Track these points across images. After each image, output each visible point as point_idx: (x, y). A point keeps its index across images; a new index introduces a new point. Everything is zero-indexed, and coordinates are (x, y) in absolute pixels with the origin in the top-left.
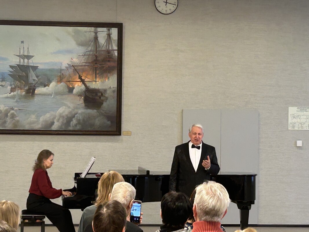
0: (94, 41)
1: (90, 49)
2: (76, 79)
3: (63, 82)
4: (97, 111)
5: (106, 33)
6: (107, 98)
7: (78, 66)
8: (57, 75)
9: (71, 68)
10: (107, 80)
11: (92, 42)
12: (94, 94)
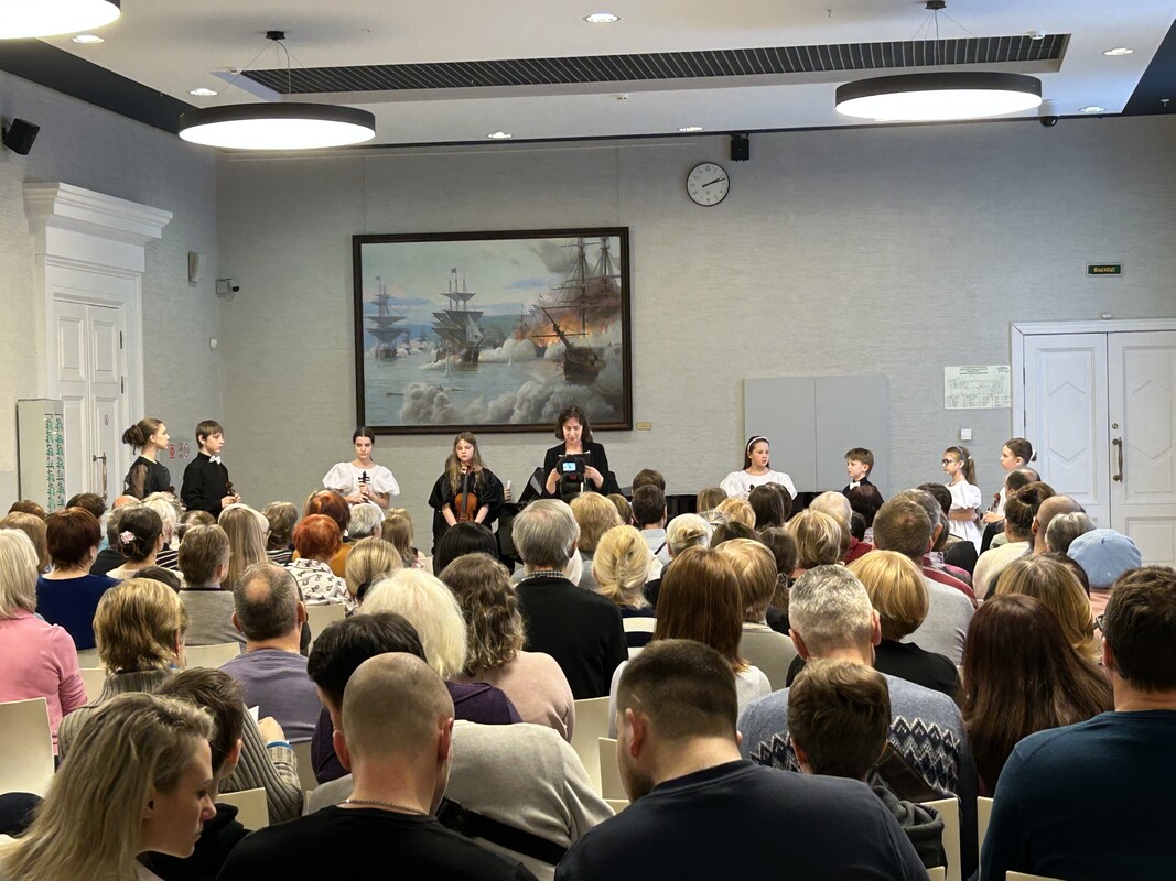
0: (578, 262)
1: (571, 276)
2: (549, 332)
3: (527, 338)
5: (599, 246)
6: (605, 364)
7: (551, 308)
8: (516, 327)
9: (539, 313)
10: (603, 332)
11: (575, 263)
12: (582, 358)
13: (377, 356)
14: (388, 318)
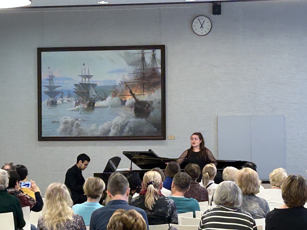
0: (141, 61)
1: (138, 68)
2: (128, 93)
3: (117, 96)
4: (146, 120)
5: (151, 54)
6: (153, 109)
7: (129, 82)
8: (112, 91)
9: (123, 84)
10: (153, 94)
11: (140, 62)
13: (48, 104)
14: (52, 86)
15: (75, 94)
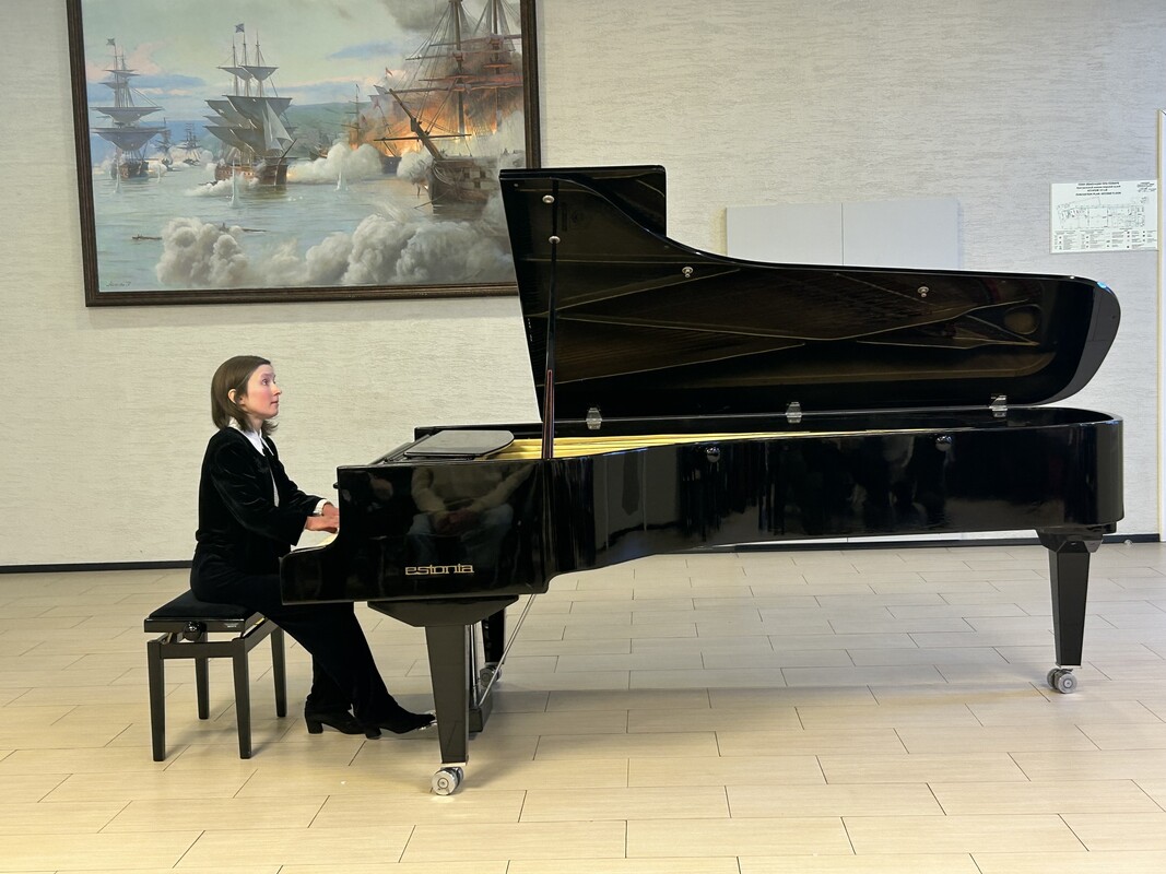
0: (450, 12)
1: (438, 37)
2: (404, 132)
3: (366, 142)
7: (406, 91)
8: (347, 123)
9: (386, 99)
10: (494, 131)
11: (444, 14)
12: (461, 173)
13: (114, 174)
14: (128, 110)
15: (212, 135)
